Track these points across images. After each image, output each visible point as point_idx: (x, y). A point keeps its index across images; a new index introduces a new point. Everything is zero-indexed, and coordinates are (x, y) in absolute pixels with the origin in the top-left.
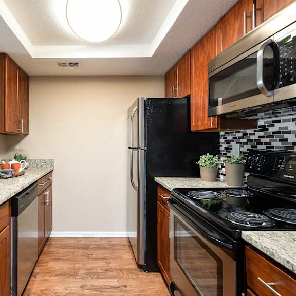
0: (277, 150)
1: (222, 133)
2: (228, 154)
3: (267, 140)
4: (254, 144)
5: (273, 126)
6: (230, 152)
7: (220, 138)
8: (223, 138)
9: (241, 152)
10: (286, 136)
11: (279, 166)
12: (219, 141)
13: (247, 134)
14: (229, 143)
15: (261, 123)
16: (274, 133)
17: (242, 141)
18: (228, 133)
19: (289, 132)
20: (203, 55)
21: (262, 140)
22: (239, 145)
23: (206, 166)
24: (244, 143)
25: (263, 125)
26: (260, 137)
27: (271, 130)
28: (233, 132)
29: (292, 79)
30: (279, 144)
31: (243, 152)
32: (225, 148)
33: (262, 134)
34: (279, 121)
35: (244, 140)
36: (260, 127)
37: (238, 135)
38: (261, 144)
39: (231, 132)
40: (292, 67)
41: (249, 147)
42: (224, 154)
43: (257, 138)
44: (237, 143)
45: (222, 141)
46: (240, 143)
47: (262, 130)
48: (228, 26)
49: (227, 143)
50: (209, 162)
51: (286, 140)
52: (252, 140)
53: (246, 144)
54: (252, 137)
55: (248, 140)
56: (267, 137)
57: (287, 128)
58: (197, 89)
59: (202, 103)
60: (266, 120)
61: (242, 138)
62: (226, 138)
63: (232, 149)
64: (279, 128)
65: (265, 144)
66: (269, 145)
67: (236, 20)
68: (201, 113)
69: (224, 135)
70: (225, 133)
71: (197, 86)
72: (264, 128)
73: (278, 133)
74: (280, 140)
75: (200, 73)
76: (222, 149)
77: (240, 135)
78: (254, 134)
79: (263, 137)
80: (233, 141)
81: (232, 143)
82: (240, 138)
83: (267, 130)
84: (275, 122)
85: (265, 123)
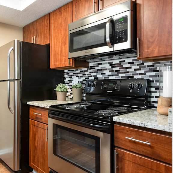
0: (100, 79)
1: (66, 71)
2: (70, 84)
3: (94, 74)
4: (87, 76)
5: (98, 66)
6: (71, 82)
7: (64, 74)
8: (67, 74)
9: (79, 82)
10: (104, 72)
11: (104, 87)
12: (64, 76)
13: (83, 71)
14: (71, 77)
15: (91, 65)
16: (98, 70)
17: (79, 75)
18: (70, 71)
19: (106, 69)
20: (61, 19)
21: (92, 74)
22: (78, 77)
23: (61, 91)
24: (81, 77)
25: (92, 66)
26: (90, 72)
27: (97, 68)
28: (74, 70)
29: (123, 40)
30: (101, 76)
31: (81, 82)
32: (68, 80)
33: (91, 71)
34: (101, 64)
35: (81, 75)
36: (90, 67)
37: (77, 72)
38: (91, 76)
39: (72, 70)
40: (123, 34)
41: (84, 78)
42: (67, 84)
44: (76, 77)
45: (66, 76)
46: (79, 77)
47: (92, 69)
48: (80, 5)
49: (69, 77)
50: (63, 88)
51: (105, 74)
52: (86, 75)
53: (82, 77)
54: (86, 73)
55: (83, 75)
56: (95, 72)
57: (105, 67)
58: (55, 40)
59: (60, 50)
60: (94, 63)
61: (80, 73)
62: (69, 74)
63: (73, 80)
64: (101, 68)
65: (94, 76)
66: (96, 78)
67: (86, 2)
68: (60, 56)
69: (68, 72)
70: (68, 71)
71: (55, 38)
72: (93, 68)
73: (101, 70)
74: (102, 74)
75: (58, 30)
76: (66, 81)
77: (79, 71)
78: (87, 71)
79: (93, 72)
80: (74, 75)
81: (73, 77)
82: (78, 73)
83: (95, 68)
84: (98, 64)
85: (93, 65)
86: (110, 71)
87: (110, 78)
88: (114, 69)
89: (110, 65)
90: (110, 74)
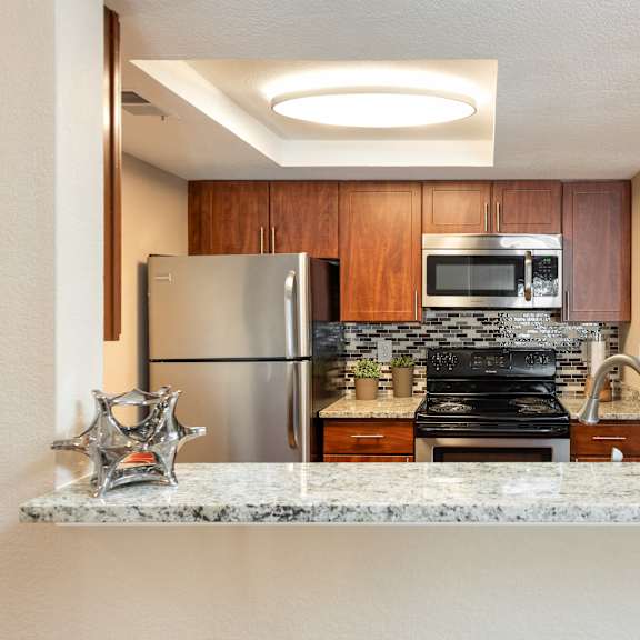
0: (454, 346)
2: (366, 356)
3: (441, 336)
4: (419, 340)
5: (449, 320)
6: (370, 352)
7: (345, 332)
8: (353, 332)
9: (394, 351)
10: (465, 331)
12: (343, 336)
13: (406, 327)
14: (369, 340)
15: (431, 315)
16: (450, 327)
17: (395, 336)
19: (469, 327)
21: (432, 336)
22: (390, 341)
24: (400, 340)
25: (434, 317)
26: (429, 331)
27: (445, 324)
30: (458, 340)
31: (399, 351)
32: (358, 348)
33: (432, 328)
34: (457, 315)
35: (402, 335)
36: (429, 319)
37: (388, 328)
38: (431, 340)
41: (410, 344)
42: (354, 356)
43: (425, 333)
44: (387, 339)
45: (351, 335)
46: (394, 340)
47: (433, 324)
49: (362, 340)
51: (465, 335)
52: (415, 336)
53: (406, 340)
54: (416, 332)
55: (408, 336)
56: (441, 332)
57: (466, 323)
60: (438, 312)
61: (397, 332)
62: (361, 331)
63: (375, 348)
64: (458, 323)
65: (437, 339)
66: (442, 342)
69: (357, 327)
72: (435, 322)
73: (456, 327)
74: (458, 336)
76: (350, 348)
77: (393, 327)
78: (419, 328)
79: (434, 332)
80: (377, 336)
81: (374, 339)
82: (391, 332)
83: (440, 324)
84: (451, 315)
85: (436, 315)
86: (478, 332)
87: (478, 345)
88: (486, 328)
89: (478, 320)
90: (479, 336)
